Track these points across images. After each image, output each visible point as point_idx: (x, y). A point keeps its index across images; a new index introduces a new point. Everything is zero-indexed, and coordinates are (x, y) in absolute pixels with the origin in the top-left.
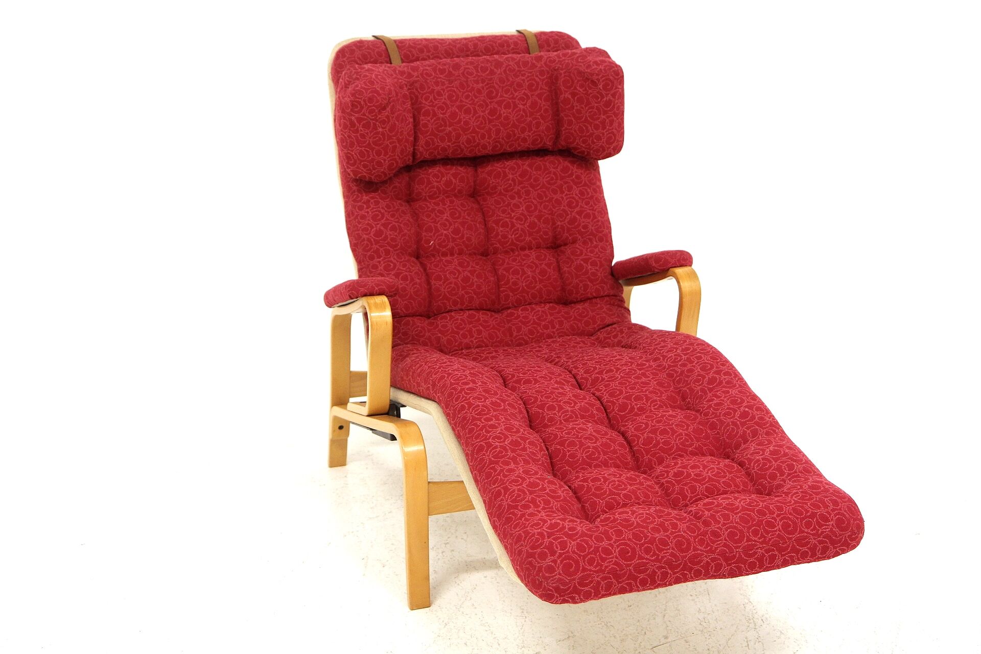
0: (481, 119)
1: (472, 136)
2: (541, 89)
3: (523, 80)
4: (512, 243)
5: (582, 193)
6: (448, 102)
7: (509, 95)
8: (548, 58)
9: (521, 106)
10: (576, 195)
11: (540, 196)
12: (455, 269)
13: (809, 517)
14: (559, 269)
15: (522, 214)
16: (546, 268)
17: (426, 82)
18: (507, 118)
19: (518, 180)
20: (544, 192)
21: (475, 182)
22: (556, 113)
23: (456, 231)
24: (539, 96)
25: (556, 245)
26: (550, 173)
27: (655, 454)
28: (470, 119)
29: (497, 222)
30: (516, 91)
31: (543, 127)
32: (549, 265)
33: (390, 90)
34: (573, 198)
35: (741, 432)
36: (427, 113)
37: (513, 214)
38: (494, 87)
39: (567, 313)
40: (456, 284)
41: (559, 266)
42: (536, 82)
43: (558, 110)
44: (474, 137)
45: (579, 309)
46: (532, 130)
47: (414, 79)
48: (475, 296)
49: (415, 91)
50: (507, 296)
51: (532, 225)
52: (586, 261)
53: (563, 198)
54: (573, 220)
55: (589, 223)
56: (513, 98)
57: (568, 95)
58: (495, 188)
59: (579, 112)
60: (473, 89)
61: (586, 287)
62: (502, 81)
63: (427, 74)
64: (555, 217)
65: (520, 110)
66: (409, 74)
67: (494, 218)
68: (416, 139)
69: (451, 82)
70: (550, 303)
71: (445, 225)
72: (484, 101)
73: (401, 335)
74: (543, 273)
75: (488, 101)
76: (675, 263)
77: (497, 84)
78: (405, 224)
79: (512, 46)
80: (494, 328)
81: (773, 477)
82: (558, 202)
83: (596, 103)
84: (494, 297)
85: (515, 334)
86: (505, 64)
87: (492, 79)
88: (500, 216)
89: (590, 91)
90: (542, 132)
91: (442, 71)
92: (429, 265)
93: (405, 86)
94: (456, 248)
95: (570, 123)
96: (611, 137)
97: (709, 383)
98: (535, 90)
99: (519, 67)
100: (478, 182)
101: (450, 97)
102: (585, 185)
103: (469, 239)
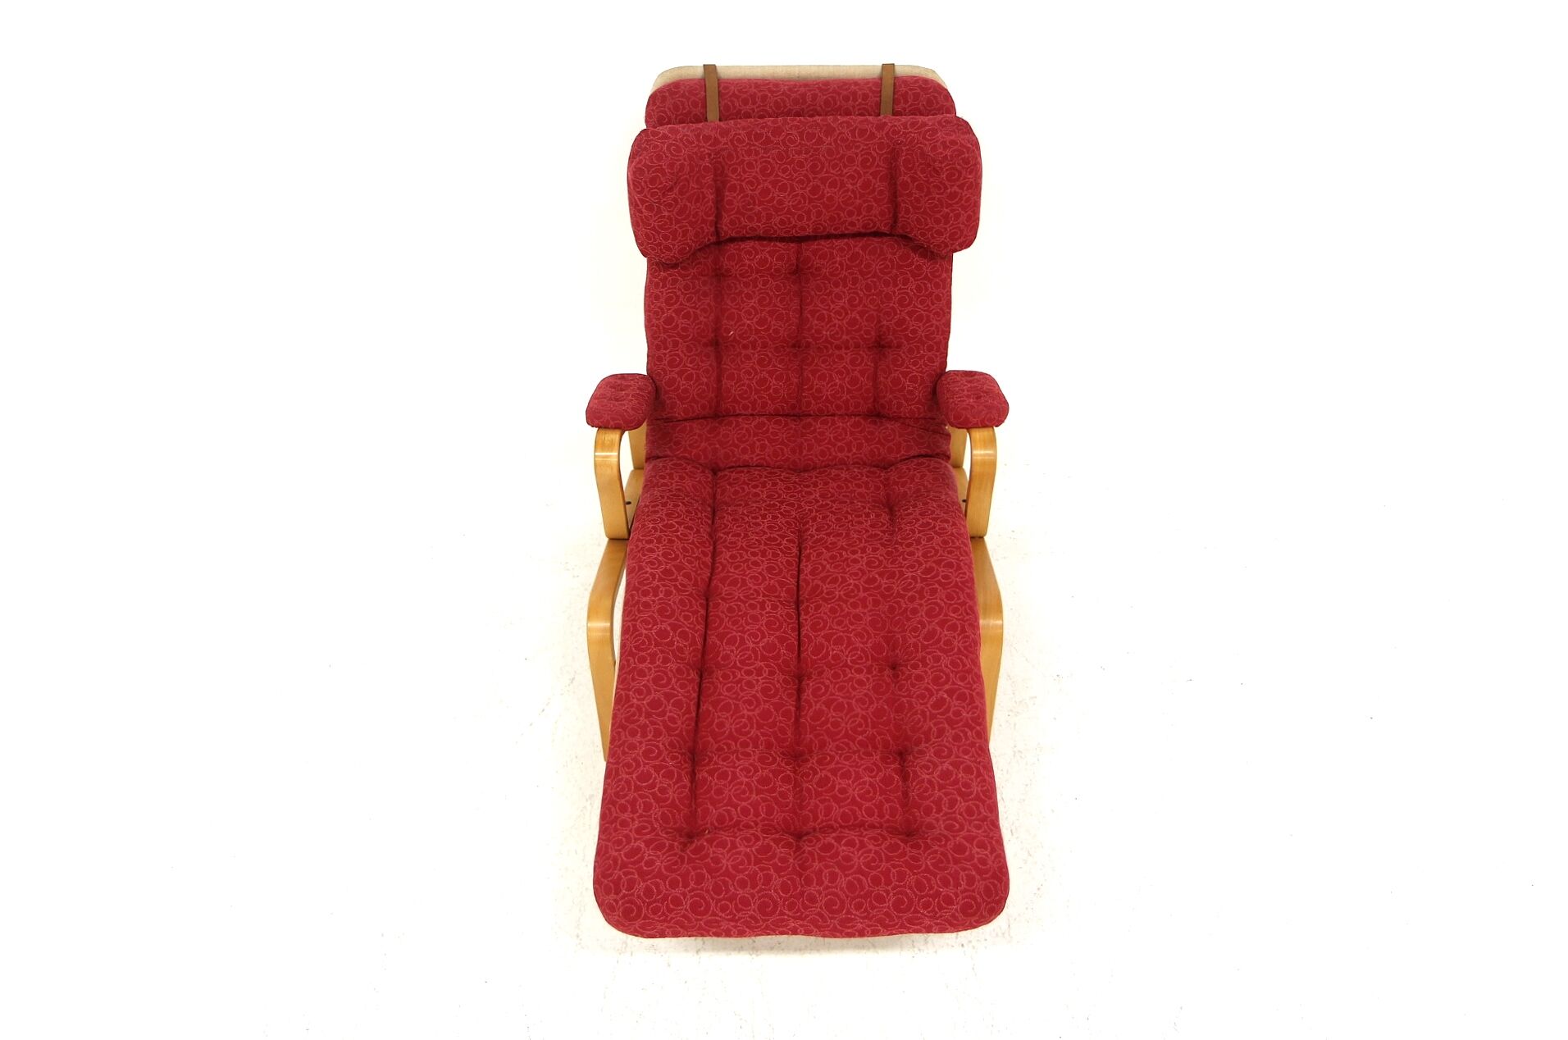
0: (799, 198)
1: (786, 217)
2: (878, 166)
3: (857, 154)
4: (826, 341)
5: (919, 289)
6: (760, 177)
7: (837, 171)
8: (891, 127)
9: (850, 187)
10: (911, 290)
11: (868, 287)
12: (752, 367)
13: (930, 896)
14: (875, 378)
15: (843, 307)
16: (859, 376)
17: (736, 151)
18: (831, 199)
19: (847, 264)
20: (874, 283)
21: (797, 259)
22: (894, 195)
23: (761, 322)
24: (875, 175)
25: (880, 346)
26: (885, 259)
27: (820, 735)
28: (784, 197)
29: (813, 313)
30: (845, 166)
31: (875, 211)
32: (862, 373)
33: (682, 166)
34: (907, 294)
35: (926, 728)
36: (733, 189)
37: (832, 306)
38: (819, 160)
39: (872, 433)
40: (749, 386)
41: (875, 373)
42: (872, 157)
43: (895, 193)
44: (789, 219)
45: (887, 428)
46: (861, 214)
47: (721, 146)
48: (769, 402)
49: (721, 159)
50: (809, 403)
51: (853, 322)
52: (905, 374)
53: (894, 293)
54: (901, 322)
55: (919, 327)
56: (841, 175)
57: (907, 178)
58: (818, 269)
59: (917, 200)
60: (793, 161)
61: (900, 405)
62: (830, 152)
63: (739, 140)
64: (882, 315)
65: (847, 191)
66: (716, 140)
67: (811, 308)
68: (719, 217)
69: (766, 151)
70: (855, 415)
71: (750, 314)
72: (806, 176)
73: (672, 444)
74: (854, 381)
75: (811, 176)
76: (977, 424)
77: (823, 156)
78: (702, 310)
79: (860, 101)
80: (782, 443)
81: (928, 811)
82: (888, 297)
83: (937, 194)
84: (793, 402)
85: (805, 452)
86: (838, 132)
87: (818, 149)
88: (817, 306)
89: (931, 180)
90: (875, 217)
91: (758, 137)
92: (725, 358)
93: (707, 156)
94: (759, 342)
95: (907, 211)
96: (956, 233)
97: (926, 639)
98: (869, 167)
99: (854, 136)
100: (802, 259)
101: (763, 170)
102: (926, 277)
103: (776, 331)
